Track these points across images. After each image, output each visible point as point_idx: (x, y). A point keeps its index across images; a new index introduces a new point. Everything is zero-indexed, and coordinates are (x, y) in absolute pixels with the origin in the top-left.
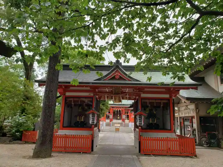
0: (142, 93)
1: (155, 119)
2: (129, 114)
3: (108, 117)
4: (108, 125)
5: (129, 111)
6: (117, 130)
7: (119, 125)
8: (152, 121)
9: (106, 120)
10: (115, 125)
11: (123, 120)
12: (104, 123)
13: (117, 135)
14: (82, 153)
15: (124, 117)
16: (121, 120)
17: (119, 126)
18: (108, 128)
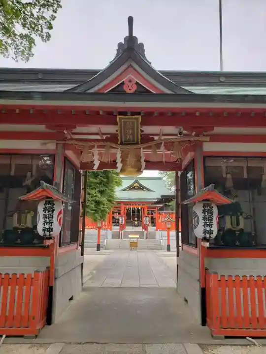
0: (208, 139)
1: (240, 217)
2: (154, 216)
3: (116, 222)
4: (116, 236)
5: (156, 211)
6: (134, 245)
7: (138, 236)
8: (232, 224)
9: (113, 227)
10: (129, 236)
11: (145, 228)
12: (110, 233)
13: (133, 255)
14: (4, 336)
15: (146, 220)
16: (141, 227)
17: (137, 238)
18: (117, 241)
